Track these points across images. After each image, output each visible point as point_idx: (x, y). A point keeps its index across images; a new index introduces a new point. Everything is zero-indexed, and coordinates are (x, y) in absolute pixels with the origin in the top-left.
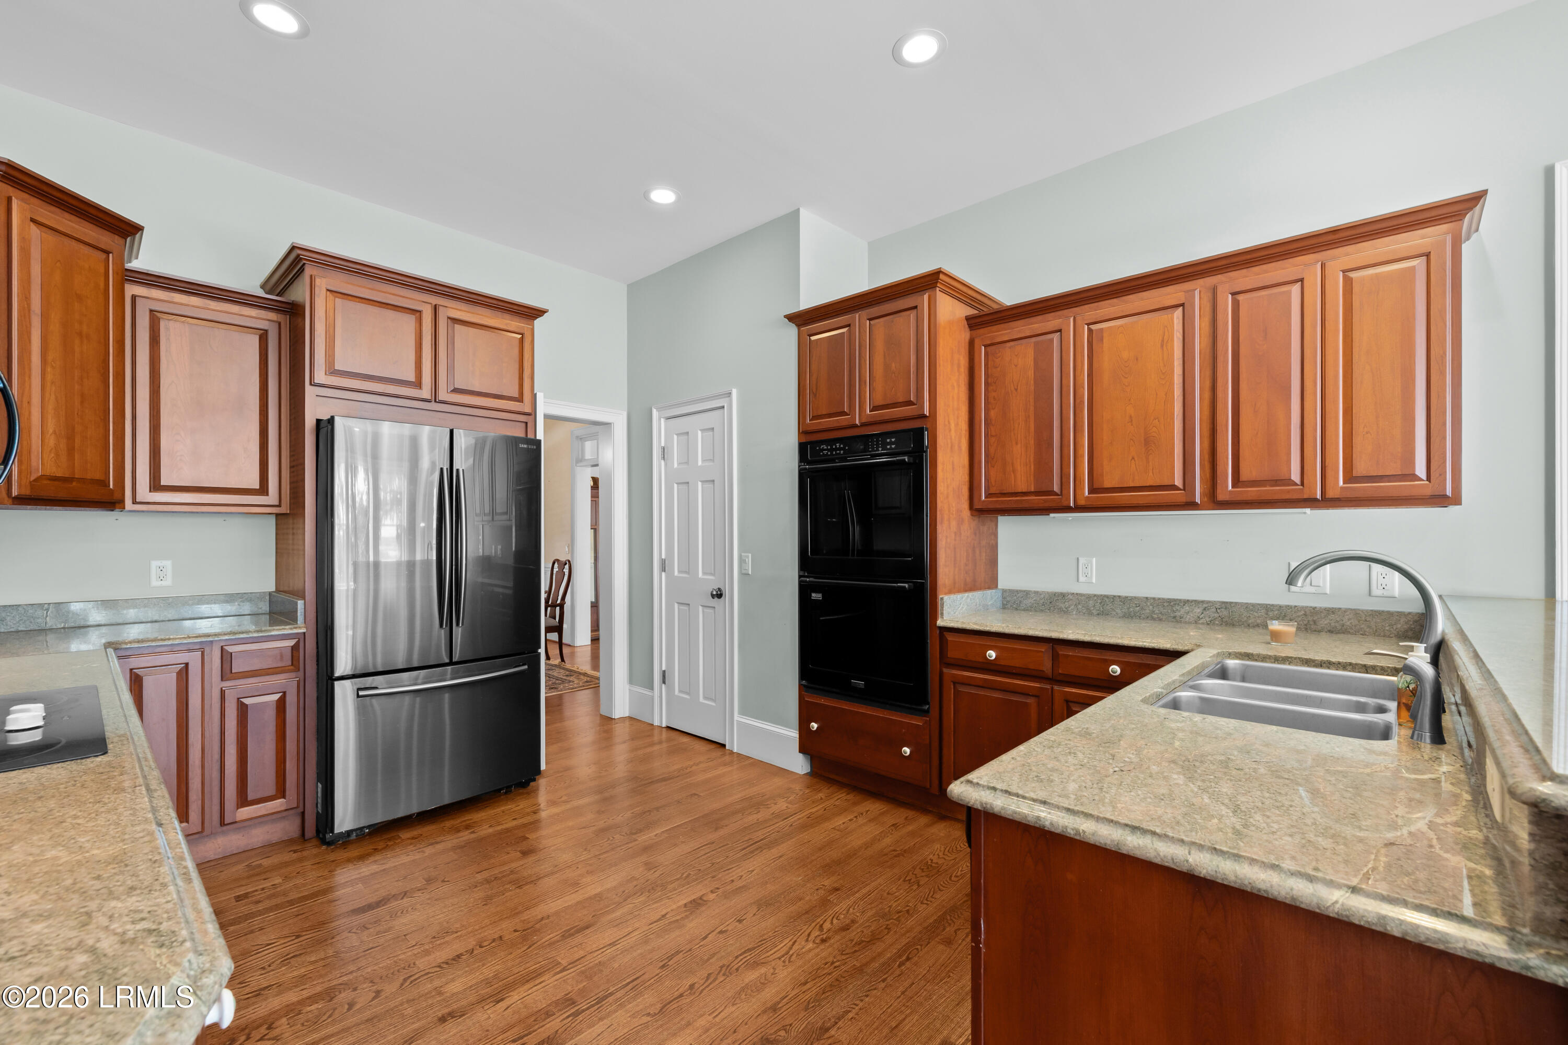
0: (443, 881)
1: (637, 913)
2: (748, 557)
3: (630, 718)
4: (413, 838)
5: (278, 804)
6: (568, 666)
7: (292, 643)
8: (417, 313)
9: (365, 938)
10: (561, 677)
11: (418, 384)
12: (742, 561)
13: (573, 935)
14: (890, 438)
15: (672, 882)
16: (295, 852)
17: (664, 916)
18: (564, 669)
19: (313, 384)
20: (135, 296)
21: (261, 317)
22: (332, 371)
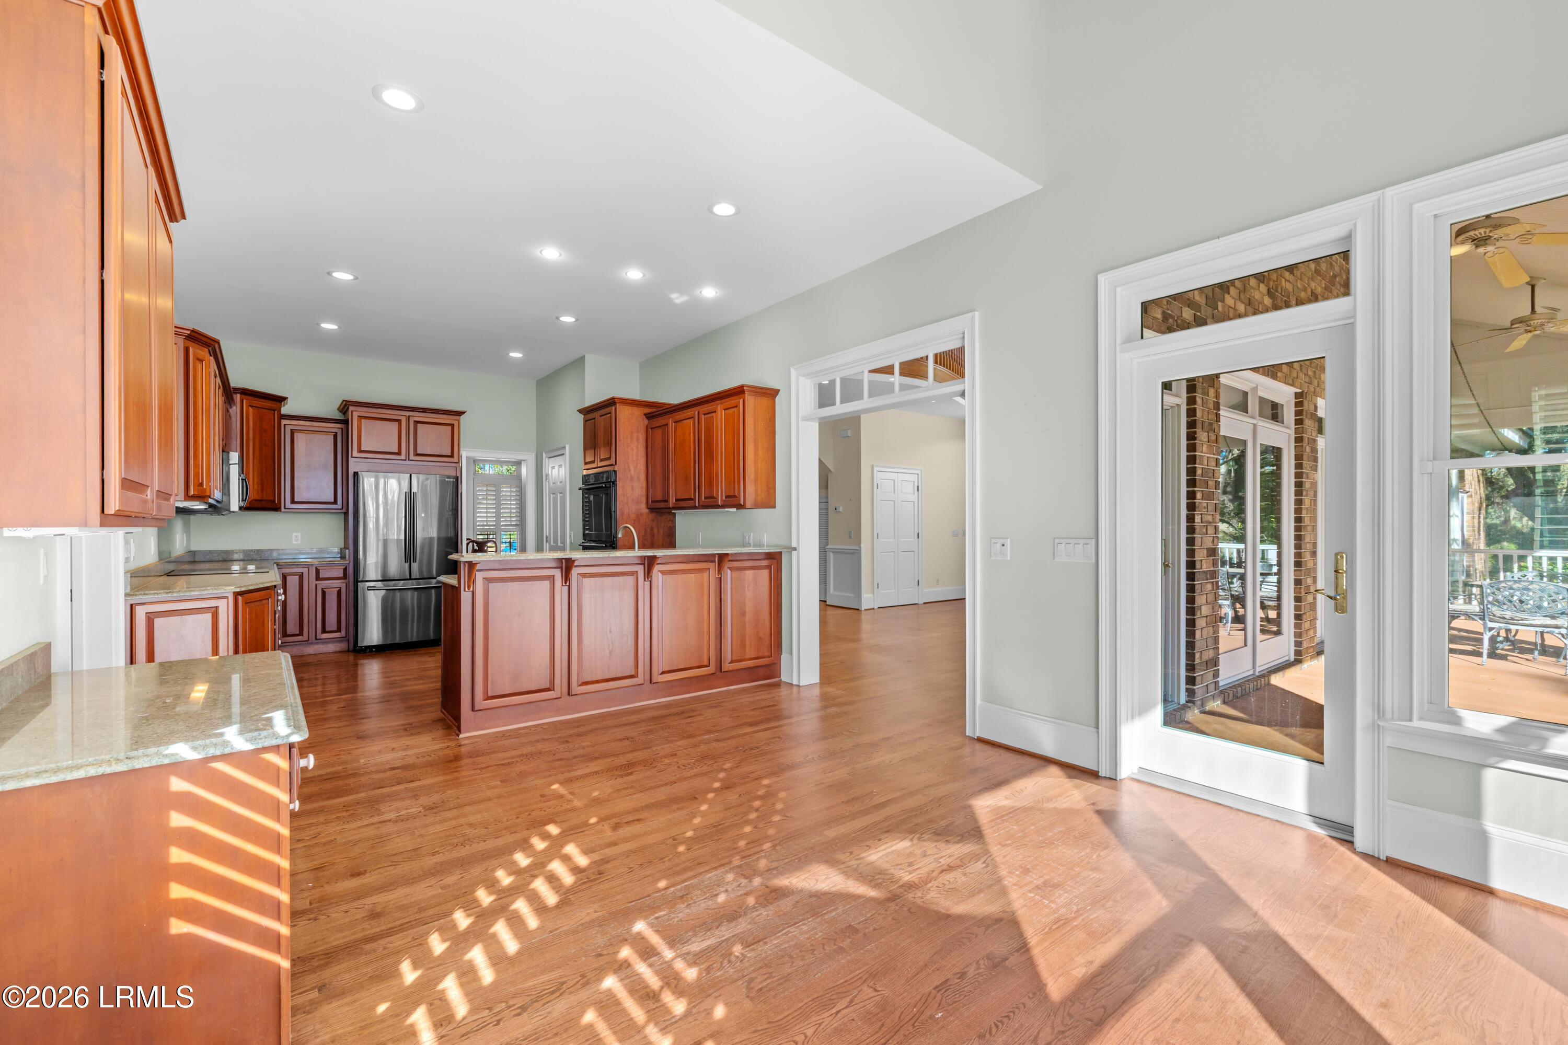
5: (337, 635)
7: (344, 567)
8: (399, 421)
11: (399, 453)
16: (346, 654)
19: (352, 457)
20: (285, 425)
21: (335, 427)
22: (360, 451)
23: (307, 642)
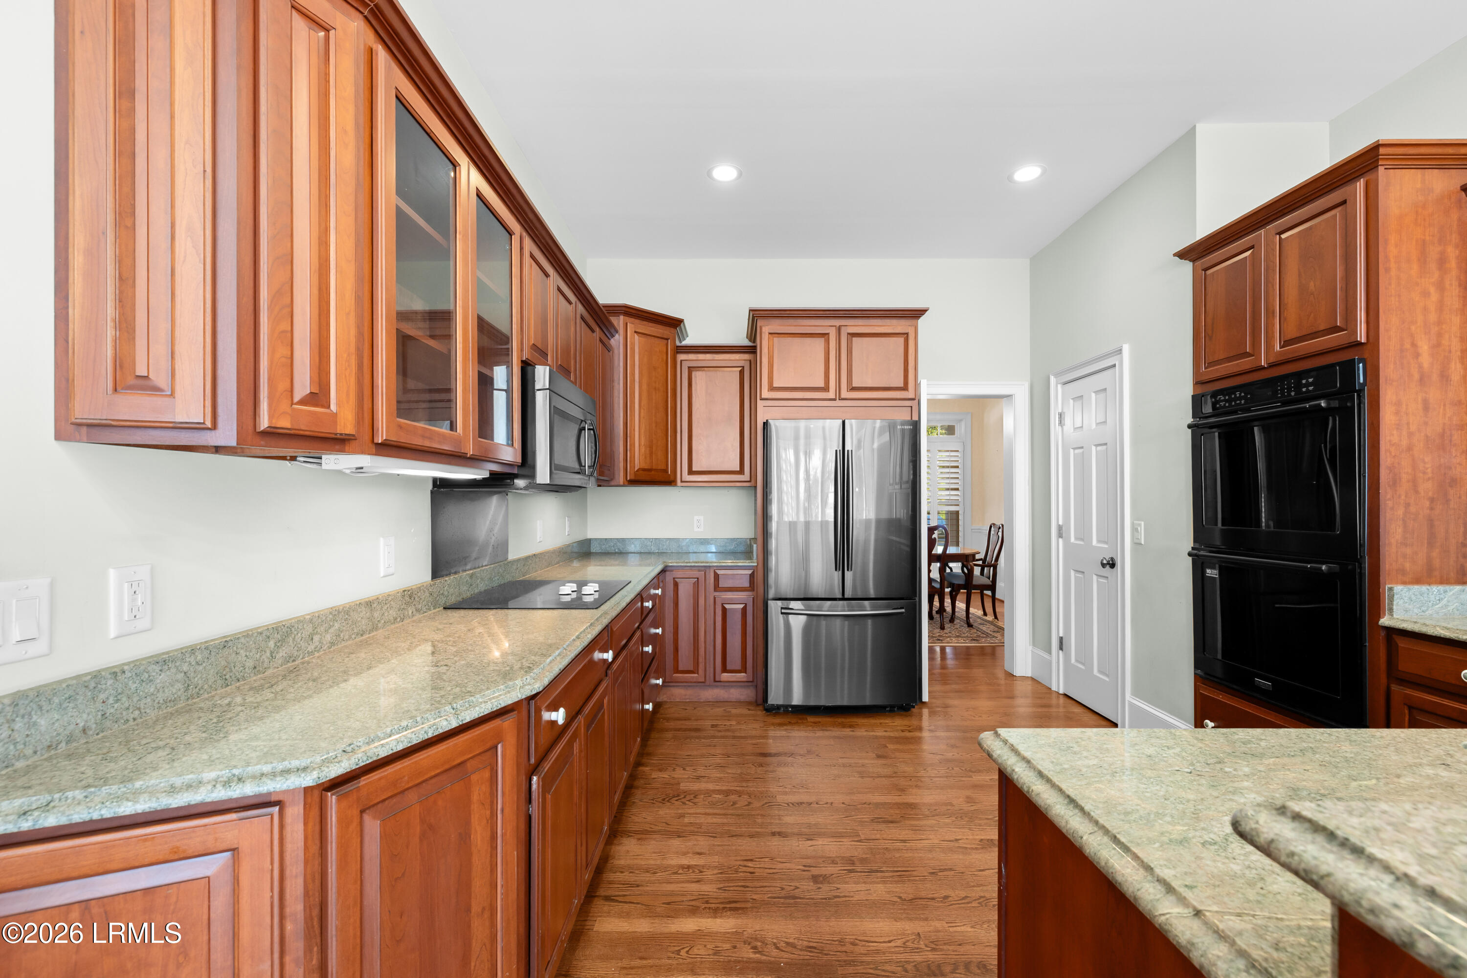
0: (817, 755)
1: (936, 829)
2: (1140, 525)
3: (1032, 679)
4: (815, 723)
5: (741, 676)
6: (1000, 624)
7: (750, 572)
8: (825, 335)
9: (758, 771)
10: (989, 632)
11: (826, 389)
12: (1134, 530)
13: (879, 822)
14: (1307, 378)
15: (981, 819)
16: (749, 710)
17: (957, 840)
18: (995, 625)
19: (762, 399)
20: (681, 361)
21: (741, 359)
22: (772, 388)
23: (703, 684)
